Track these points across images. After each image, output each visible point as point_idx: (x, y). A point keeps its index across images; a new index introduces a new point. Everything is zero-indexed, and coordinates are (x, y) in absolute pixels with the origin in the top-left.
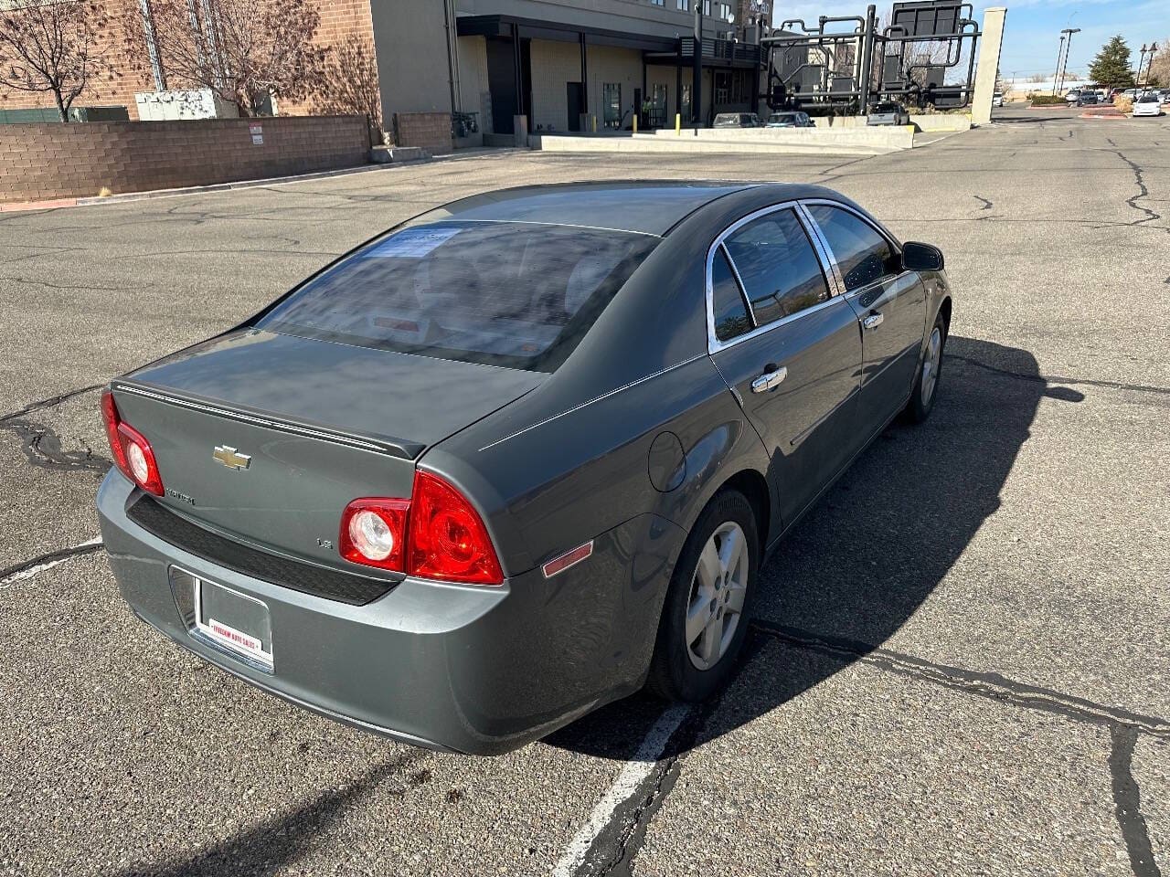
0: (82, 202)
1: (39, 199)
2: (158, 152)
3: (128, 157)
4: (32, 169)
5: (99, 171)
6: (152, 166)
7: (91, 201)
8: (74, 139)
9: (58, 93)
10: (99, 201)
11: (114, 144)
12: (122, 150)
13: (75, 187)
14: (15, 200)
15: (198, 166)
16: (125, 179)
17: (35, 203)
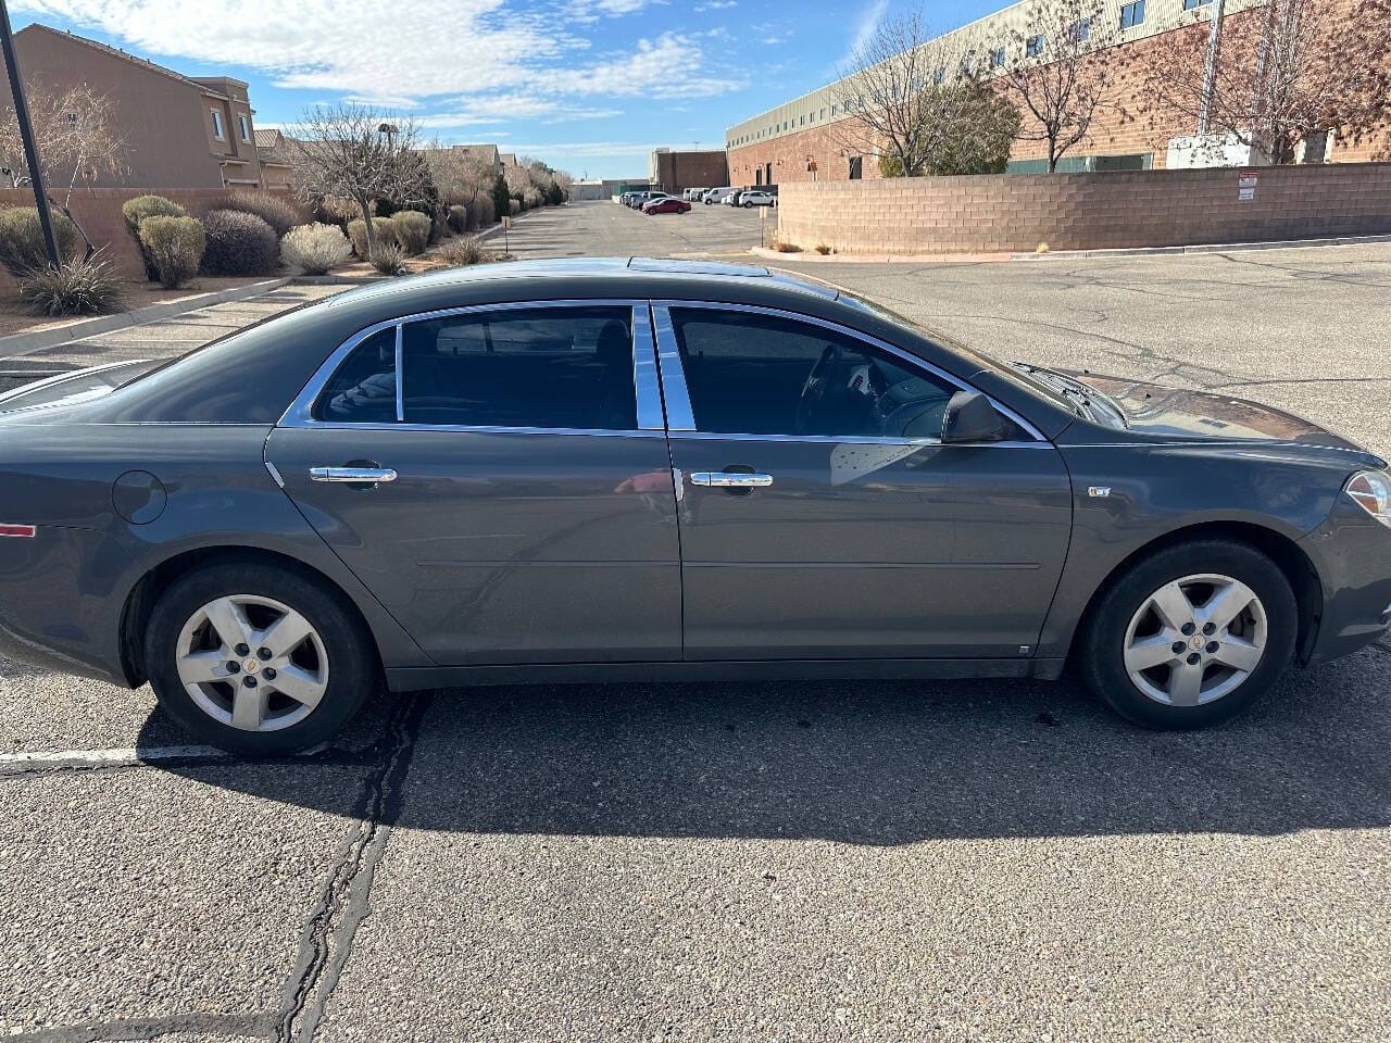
0: (1017, 257)
1: (984, 251)
2: (1115, 206)
3: (1080, 212)
4: (985, 220)
5: (1047, 226)
6: (1103, 223)
7: (1026, 257)
8: (1032, 191)
9: (1053, 141)
10: (1033, 257)
11: (1070, 196)
12: (1077, 203)
13: (1018, 240)
14: (963, 251)
15: (1156, 225)
16: (1070, 235)
17: (979, 255)
